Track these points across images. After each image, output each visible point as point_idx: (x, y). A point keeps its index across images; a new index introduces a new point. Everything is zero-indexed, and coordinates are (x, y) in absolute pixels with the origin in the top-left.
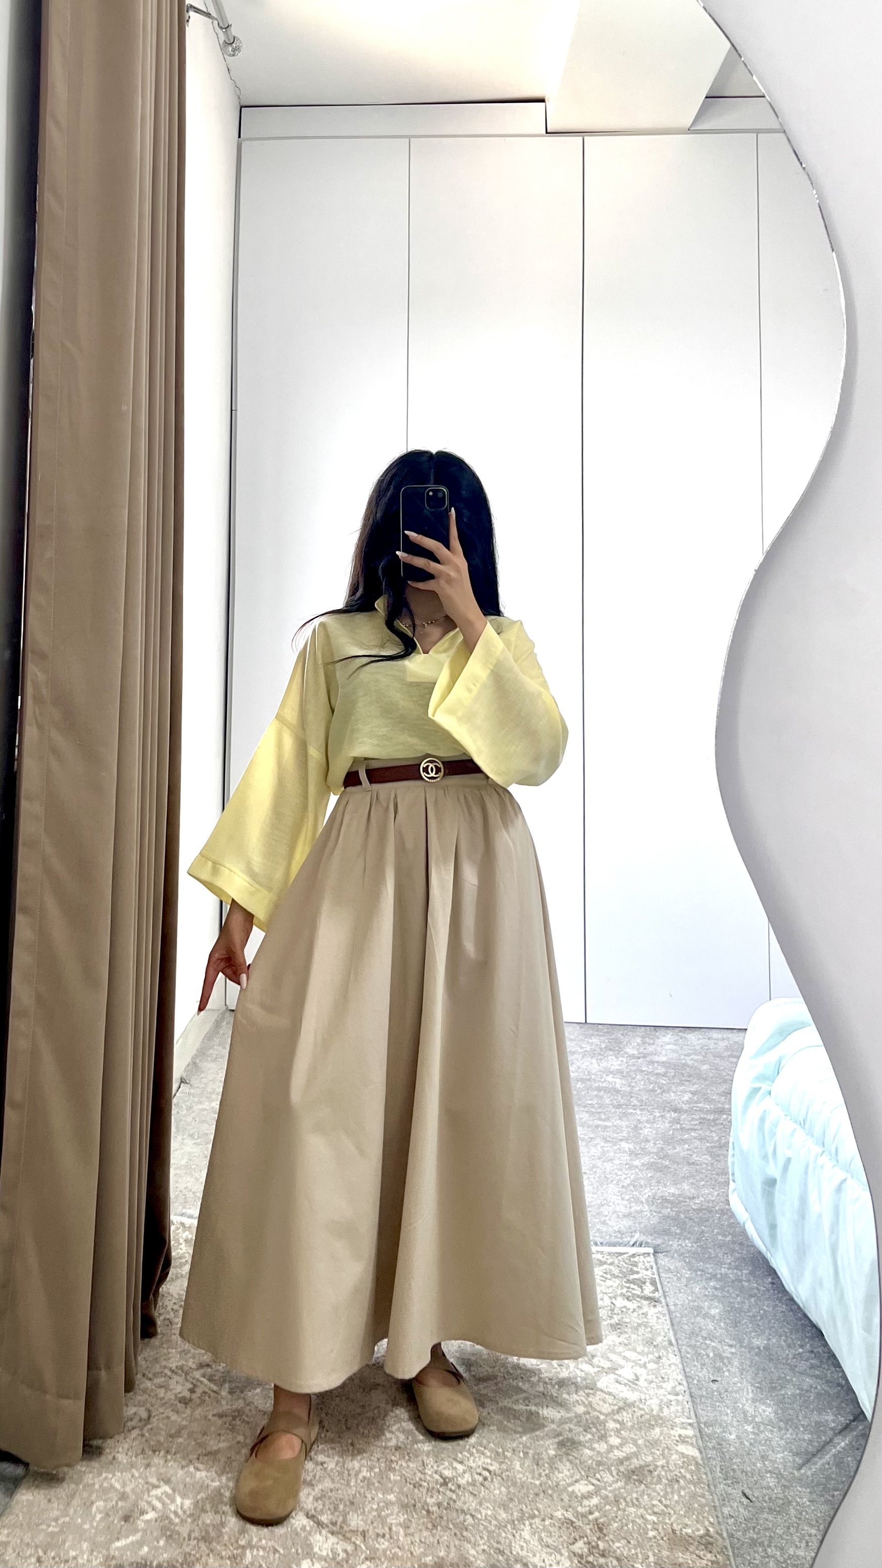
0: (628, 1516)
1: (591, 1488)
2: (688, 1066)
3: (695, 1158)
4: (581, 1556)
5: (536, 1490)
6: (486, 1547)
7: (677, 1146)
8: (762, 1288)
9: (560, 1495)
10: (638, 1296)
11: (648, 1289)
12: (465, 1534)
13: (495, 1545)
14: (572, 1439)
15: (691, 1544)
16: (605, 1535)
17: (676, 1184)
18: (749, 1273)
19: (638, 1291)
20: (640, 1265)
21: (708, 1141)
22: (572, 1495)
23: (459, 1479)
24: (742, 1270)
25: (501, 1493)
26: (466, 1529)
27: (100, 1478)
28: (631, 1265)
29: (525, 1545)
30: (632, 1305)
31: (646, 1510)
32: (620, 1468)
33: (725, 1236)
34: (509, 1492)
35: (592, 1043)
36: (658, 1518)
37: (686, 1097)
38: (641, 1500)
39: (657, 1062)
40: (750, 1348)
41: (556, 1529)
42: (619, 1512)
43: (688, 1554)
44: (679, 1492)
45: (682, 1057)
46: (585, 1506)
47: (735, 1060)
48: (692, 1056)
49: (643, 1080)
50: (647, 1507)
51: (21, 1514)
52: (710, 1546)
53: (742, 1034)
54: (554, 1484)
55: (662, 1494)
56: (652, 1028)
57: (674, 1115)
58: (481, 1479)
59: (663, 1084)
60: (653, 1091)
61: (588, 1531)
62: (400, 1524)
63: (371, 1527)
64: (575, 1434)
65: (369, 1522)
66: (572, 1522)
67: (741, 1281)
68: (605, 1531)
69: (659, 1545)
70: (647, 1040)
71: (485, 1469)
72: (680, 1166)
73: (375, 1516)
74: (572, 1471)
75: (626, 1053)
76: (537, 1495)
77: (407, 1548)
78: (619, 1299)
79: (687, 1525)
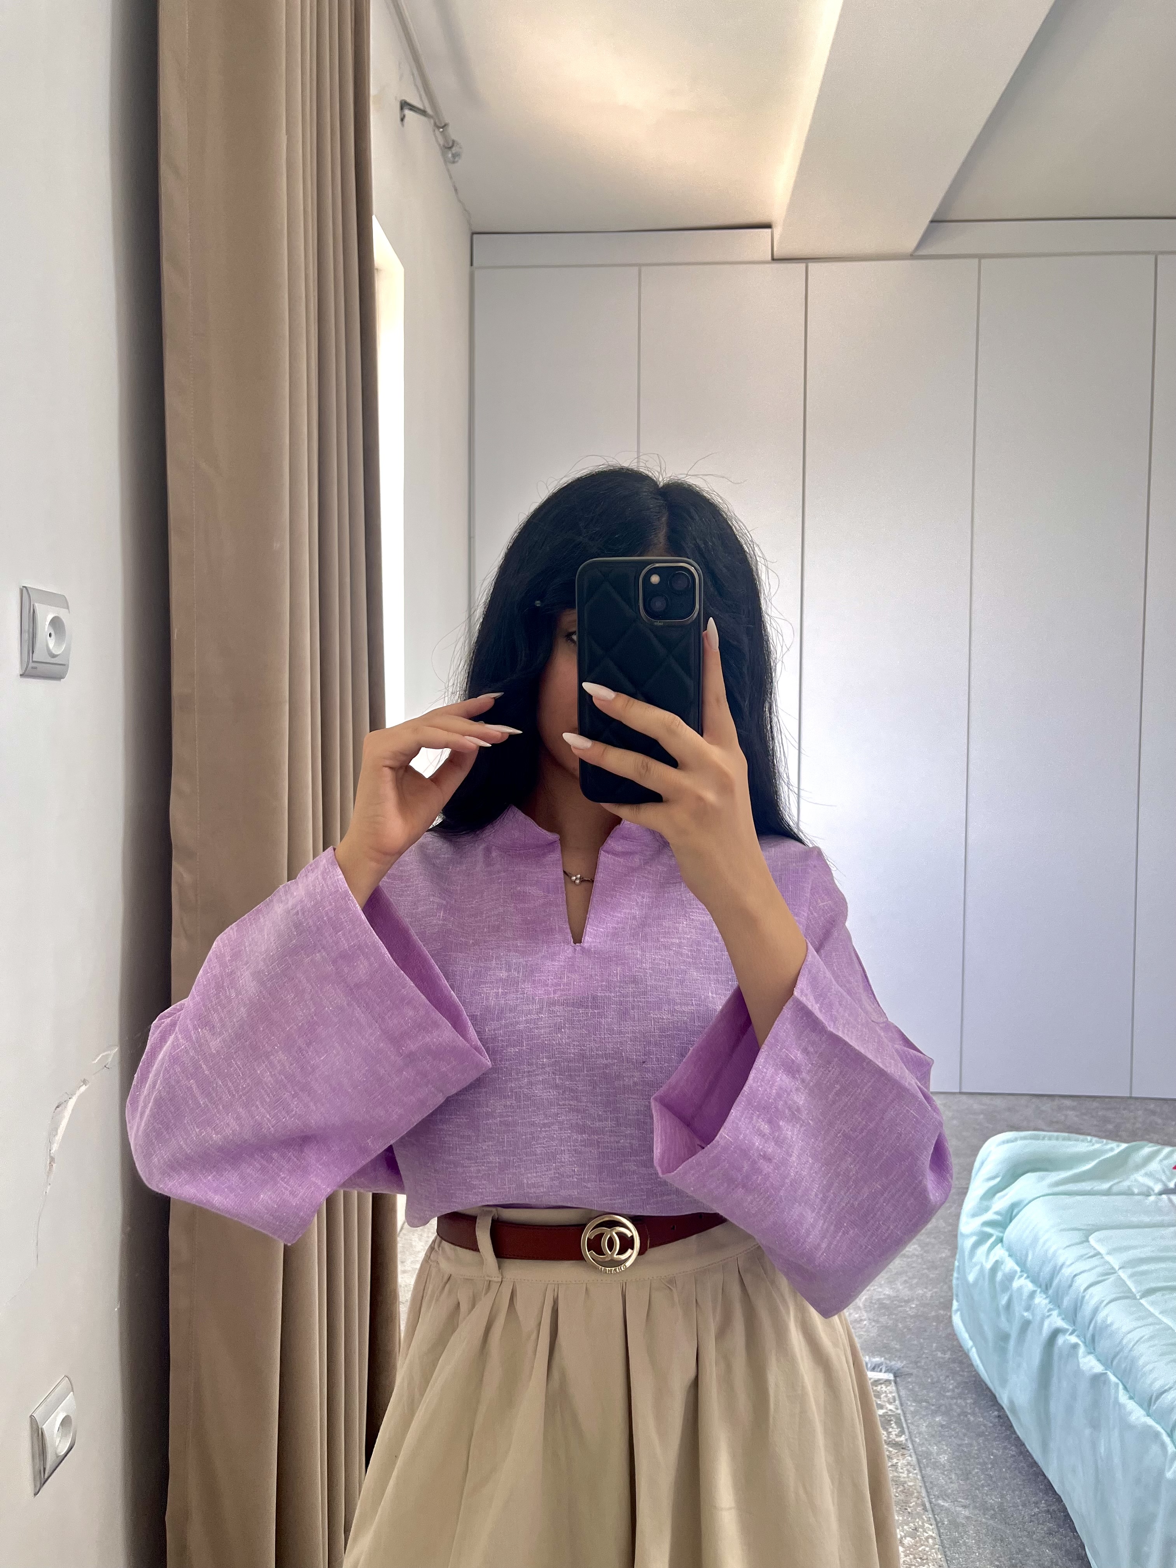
8: (989, 1425)
18: (973, 1404)
24: (966, 1399)
33: (944, 1352)
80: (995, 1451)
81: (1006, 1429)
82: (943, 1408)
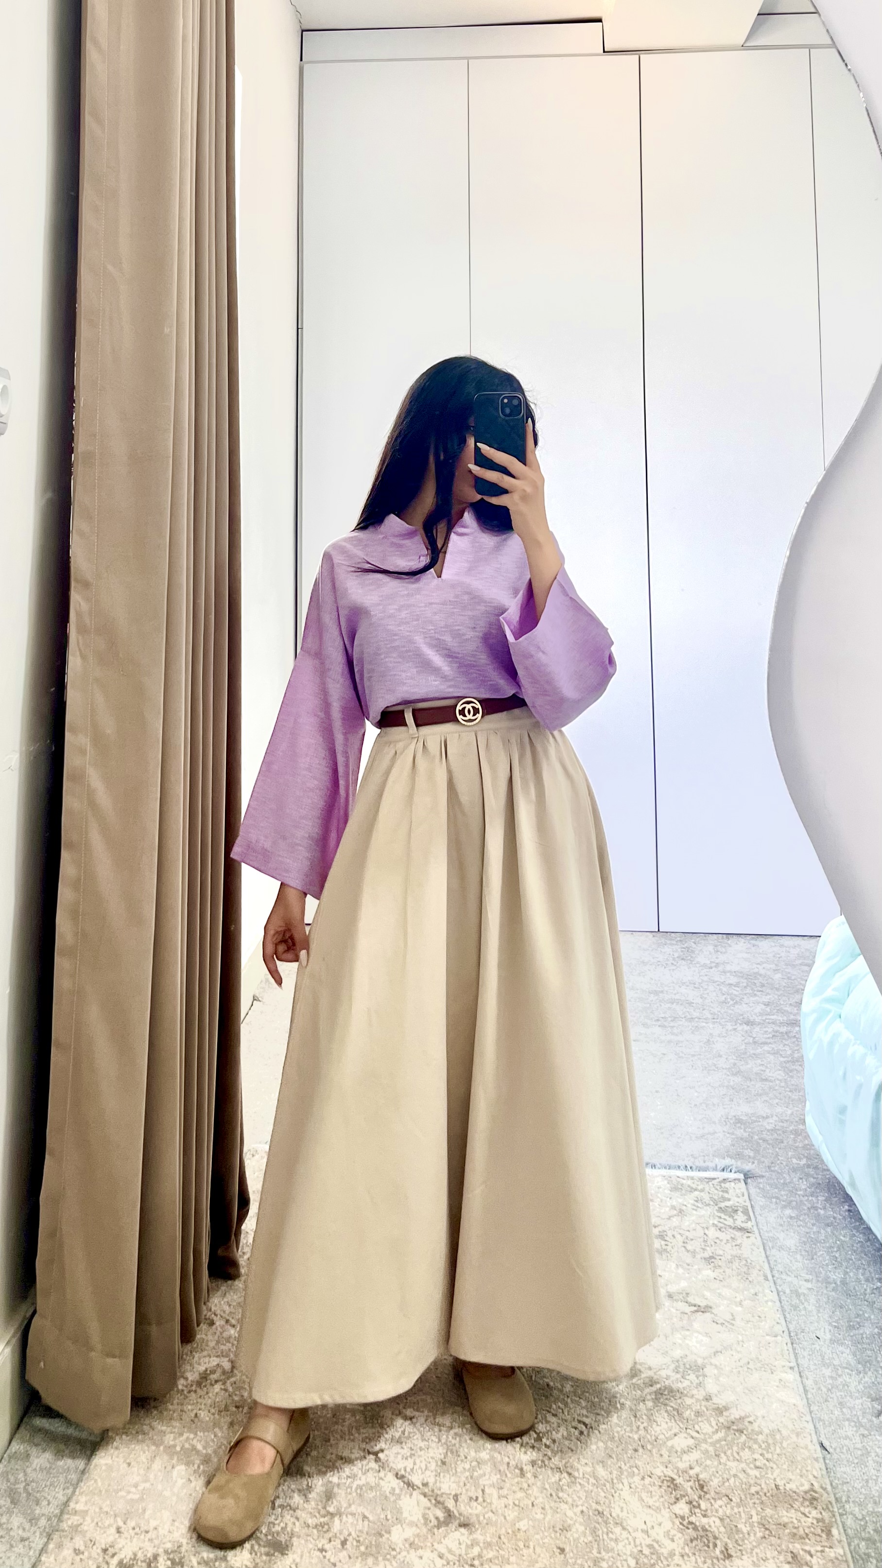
0: (729, 1470)
1: (691, 1442)
2: (761, 975)
3: (768, 1073)
4: (683, 1518)
5: (635, 1446)
6: (584, 1509)
7: (749, 1062)
8: (839, 1217)
9: (659, 1451)
10: (730, 1227)
11: (740, 1218)
12: (561, 1494)
13: (594, 1506)
14: (670, 1386)
15: (796, 1500)
16: (706, 1493)
17: (749, 1102)
18: (825, 1200)
19: (730, 1222)
20: (731, 1191)
21: (781, 1055)
22: (671, 1449)
23: (554, 1433)
24: (817, 1197)
25: (598, 1448)
26: (562, 1490)
27: (181, 1439)
28: (723, 1191)
29: (624, 1505)
30: (723, 1236)
31: (748, 1464)
32: (719, 1419)
33: (800, 1159)
34: (606, 1448)
35: (665, 953)
36: (761, 1472)
37: (759, 1008)
38: (741, 1454)
39: (730, 972)
40: (827, 1281)
41: (656, 1488)
42: (720, 1466)
43: (794, 1511)
44: (781, 1443)
45: (755, 966)
46: (685, 1462)
47: (806, 968)
48: (764, 965)
49: (715, 991)
50: (748, 1461)
51: (99, 1480)
52: (815, 1502)
53: (813, 941)
54: (653, 1438)
55: (763, 1446)
56: (724, 936)
57: (746, 1028)
58: (577, 1433)
59: (736, 995)
60: (725, 1002)
61: (689, 1490)
62: (493, 1485)
63: (464, 1491)
64: (673, 1382)
65: (462, 1484)
66: (673, 1480)
67: (816, 1208)
68: (705, 1489)
69: (762, 1503)
70: (719, 948)
71: (580, 1422)
72: (753, 1083)
73: (467, 1478)
74: (670, 1424)
75: (698, 963)
76: (636, 1450)
77: (500, 1511)
78: (712, 1229)
79: (791, 1480)
80: (842, 1238)
81: (856, 1221)
82: (794, 1203)
